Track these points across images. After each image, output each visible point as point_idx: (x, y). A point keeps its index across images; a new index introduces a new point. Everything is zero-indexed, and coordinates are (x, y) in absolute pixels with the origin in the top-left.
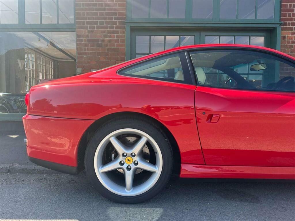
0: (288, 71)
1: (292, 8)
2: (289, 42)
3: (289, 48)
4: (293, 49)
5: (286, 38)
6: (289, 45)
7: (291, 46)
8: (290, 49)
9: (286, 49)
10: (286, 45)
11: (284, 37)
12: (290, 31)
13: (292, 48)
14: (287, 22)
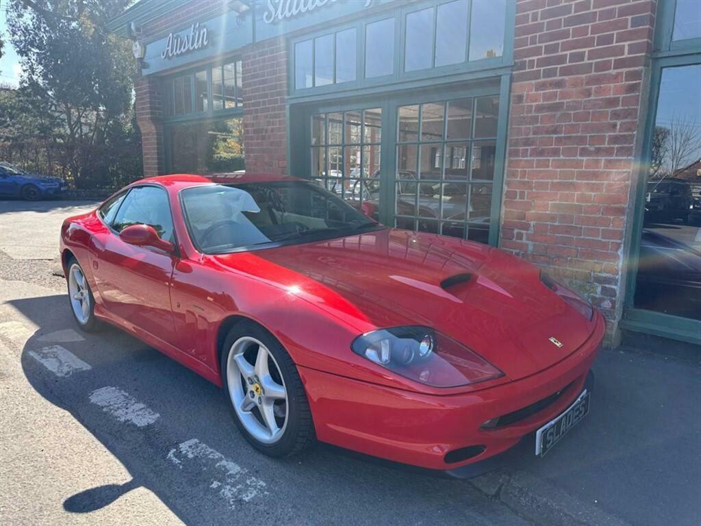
0: (526, 180)
1: (539, 21)
2: (530, 109)
3: (530, 123)
4: (539, 125)
5: (525, 98)
6: (530, 115)
7: (535, 119)
8: (531, 126)
9: (523, 127)
10: (524, 118)
11: (520, 98)
12: (533, 82)
13: (537, 122)
14: (527, 59)
